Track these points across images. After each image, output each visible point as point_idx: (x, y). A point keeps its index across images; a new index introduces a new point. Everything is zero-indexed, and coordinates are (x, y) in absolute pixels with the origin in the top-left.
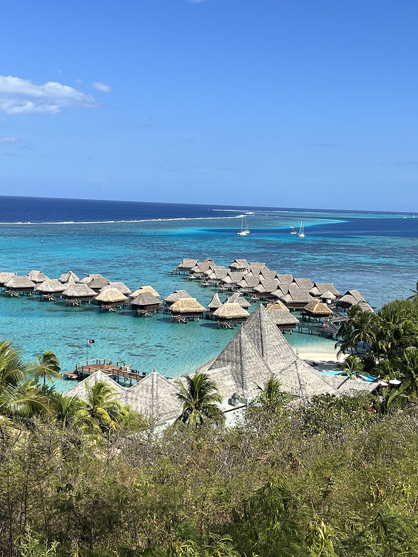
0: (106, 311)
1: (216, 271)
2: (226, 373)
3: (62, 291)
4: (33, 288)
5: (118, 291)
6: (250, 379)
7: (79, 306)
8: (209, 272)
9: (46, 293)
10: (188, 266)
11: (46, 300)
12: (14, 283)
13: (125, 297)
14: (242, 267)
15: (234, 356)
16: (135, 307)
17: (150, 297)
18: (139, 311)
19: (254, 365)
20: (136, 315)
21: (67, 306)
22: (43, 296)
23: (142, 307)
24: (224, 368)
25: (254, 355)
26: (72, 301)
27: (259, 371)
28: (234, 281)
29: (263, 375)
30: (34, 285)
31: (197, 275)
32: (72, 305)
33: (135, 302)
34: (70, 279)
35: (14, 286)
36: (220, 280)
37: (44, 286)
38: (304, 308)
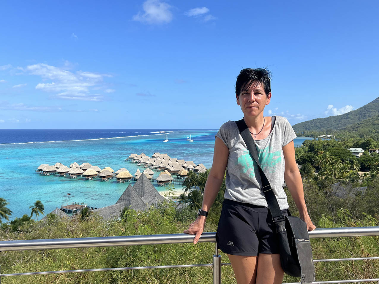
0: (88, 179)
1: (144, 158)
2: (122, 205)
3: (68, 172)
4: (56, 171)
5: (94, 170)
6: (133, 207)
7: (76, 178)
8: (141, 159)
9: (61, 173)
10: (133, 157)
11: (61, 176)
12: (47, 169)
13: (98, 173)
14: (157, 156)
15: (126, 197)
16: (101, 177)
17: (108, 172)
18: (102, 179)
19: (136, 201)
20: (101, 181)
21: (70, 178)
22: (60, 174)
23: (104, 177)
24: (121, 203)
25: (135, 196)
26: (73, 176)
27: (138, 203)
28: (151, 163)
29: (140, 205)
30: (56, 169)
31: (136, 161)
32: (73, 178)
33: (101, 175)
34: (73, 165)
35: (47, 171)
36: (145, 162)
37: (60, 170)
38: (178, 173)
